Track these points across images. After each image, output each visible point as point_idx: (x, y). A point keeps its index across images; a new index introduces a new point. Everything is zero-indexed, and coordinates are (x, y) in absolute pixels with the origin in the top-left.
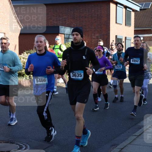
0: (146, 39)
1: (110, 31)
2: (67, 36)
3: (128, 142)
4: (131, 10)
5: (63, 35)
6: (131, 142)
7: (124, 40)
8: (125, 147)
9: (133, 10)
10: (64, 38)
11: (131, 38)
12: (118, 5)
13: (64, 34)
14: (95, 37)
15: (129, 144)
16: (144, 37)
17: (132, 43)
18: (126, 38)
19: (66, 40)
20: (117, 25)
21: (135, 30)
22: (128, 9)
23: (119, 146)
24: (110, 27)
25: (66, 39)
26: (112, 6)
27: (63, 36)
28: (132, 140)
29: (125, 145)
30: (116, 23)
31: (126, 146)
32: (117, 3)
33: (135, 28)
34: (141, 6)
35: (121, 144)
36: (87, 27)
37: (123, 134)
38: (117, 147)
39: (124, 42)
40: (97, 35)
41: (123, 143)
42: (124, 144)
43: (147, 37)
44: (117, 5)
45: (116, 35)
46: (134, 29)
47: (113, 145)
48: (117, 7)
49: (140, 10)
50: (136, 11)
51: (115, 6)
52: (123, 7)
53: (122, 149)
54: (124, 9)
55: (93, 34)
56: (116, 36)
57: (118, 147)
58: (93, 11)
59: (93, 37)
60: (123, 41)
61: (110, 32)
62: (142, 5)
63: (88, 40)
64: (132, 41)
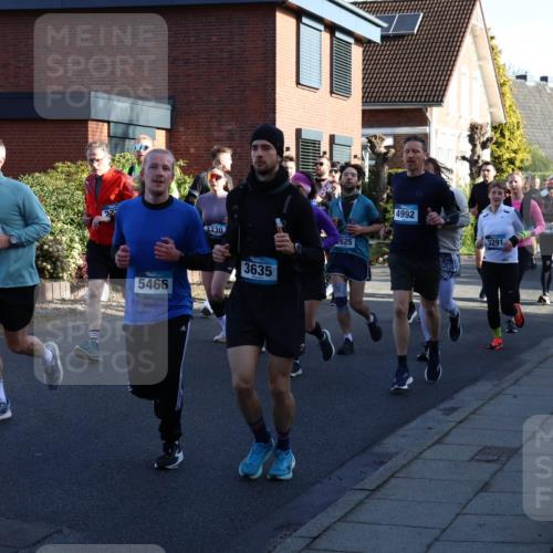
1: (274, 113)
2: (119, 131)
3: (336, 512)
4: (351, 40)
5: (106, 125)
6: (345, 515)
7: (325, 147)
8: (324, 531)
9: (359, 40)
10: (109, 136)
11: (351, 139)
12: (305, 20)
13: (109, 122)
14: (222, 134)
15: (339, 520)
16: (396, 137)
17: (355, 157)
18: (332, 138)
19: (116, 146)
20: (300, 91)
21: (364, 112)
22: (338, 35)
23: (304, 527)
24: (275, 100)
25: (114, 141)
26: (284, 23)
27: (105, 130)
28: (349, 508)
29: (326, 524)
30: (298, 83)
31: (328, 528)
32: (299, 14)
33: (365, 102)
34: (385, 25)
35: (313, 521)
36: (193, 98)
37: (318, 485)
38: (295, 534)
39: (325, 153)
40: (229, 127)
41: (319, 516)
42: (323, 520)
44: (299, 21)
45: (299, 127)
46: (360, 108)
47: (281, 527)
48: (301, 26)
49: (383, 38)
50: (370, 42)
51: (292, 21)
52: (321, 27)
53: (315, 538)
54: (326, 36)
55: (214, 124)
56: (299, 132)
57: (299, 533)
58: (214, 39)
59: (216, 134)
60: (323, 149)
61: (278, 115)
62: (389, 20)
63: (197, 144)
64: (356, 149)
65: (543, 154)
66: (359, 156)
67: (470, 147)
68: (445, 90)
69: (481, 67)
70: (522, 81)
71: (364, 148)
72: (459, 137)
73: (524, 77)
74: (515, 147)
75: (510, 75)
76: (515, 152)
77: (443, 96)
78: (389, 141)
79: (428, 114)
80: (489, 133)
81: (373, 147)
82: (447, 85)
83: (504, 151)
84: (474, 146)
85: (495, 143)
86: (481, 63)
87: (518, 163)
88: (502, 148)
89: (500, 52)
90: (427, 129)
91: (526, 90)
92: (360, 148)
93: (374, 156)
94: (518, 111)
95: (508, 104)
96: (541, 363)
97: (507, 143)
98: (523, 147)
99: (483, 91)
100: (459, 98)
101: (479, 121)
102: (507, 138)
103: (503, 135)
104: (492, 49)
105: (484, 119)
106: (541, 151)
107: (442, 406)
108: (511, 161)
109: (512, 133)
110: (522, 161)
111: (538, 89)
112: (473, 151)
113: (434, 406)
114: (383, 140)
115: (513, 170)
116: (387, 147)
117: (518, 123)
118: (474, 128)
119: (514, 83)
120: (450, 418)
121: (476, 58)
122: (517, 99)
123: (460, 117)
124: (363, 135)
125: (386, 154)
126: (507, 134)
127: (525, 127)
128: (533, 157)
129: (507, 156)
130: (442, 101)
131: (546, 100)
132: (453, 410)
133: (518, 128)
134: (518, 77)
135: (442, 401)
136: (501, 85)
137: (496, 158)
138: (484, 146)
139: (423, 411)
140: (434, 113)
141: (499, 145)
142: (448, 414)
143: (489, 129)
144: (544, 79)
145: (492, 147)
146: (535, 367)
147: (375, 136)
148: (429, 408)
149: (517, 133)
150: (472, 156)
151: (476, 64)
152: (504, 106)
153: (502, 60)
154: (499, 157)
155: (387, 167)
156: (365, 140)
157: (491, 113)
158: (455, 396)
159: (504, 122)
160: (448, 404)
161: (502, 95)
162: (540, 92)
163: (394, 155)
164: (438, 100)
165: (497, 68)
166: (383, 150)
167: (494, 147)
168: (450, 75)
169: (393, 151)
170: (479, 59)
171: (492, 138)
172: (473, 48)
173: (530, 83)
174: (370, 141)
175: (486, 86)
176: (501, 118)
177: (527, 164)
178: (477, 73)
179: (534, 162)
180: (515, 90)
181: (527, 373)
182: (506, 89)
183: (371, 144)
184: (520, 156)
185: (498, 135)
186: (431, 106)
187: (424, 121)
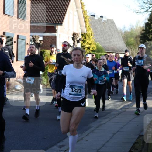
0: (47, 39)
7: (15, 39)
11: (26, 37)
16: (44, 37)
17: (27, 44)
18: (18, 36)
20: (5, 16)
30: (4, 13)
39: (15, 42)
43: (49, 37)
45: (5, 31)
56: (4, 33)
60: (14, 41)
64: (28, 41)
65: (101, 46)
66: (29, 44)
67: (73, 42)
68: (63, 19)
69: (77, 11)
70: (93, 17)
71: (31, 41)
72: (68, 38)
73: (94, 16)
74: (90, 42)
75: (89, 14)
76: (90, 44)
77: (63, 21)
78: (41, 38)
79: (56, 28)
80: (80, 37)
81: (34, 40)
82: (64, 17)
83: (86, 44)
84: (74, 41)
85: (83, 41)
86: (77, 9)
87: (91, 49)
88: (85, 43)
89: (85, 5)
90: (56, 34)
91: (95, 21)
92: (29, 41)
93: (35, 44)
94: (91, 29)
95: (87, 26)
96: (97, 127)
97: (87, 41)
98: (93, 43)
99: (78, 20)
100: (69, 22)
101: (76, 32)
102: (87, 39)
103: (85, 38)
104: (82, 4)
105: (78, 31)
106: (100, 44)
107: (58, 144)
108: (89, 48)
109: (89, 37)
110: (93, 48)
111: (99, 21)
112: (74, 43)
113: (55, 144)
114: (38, 38)
115: (89, 51)
116: (40, 41)
117: (91, 33)
118: (74, 35)
119: (90, 18)
120: (61, 149)
121: (75, 7)
122: (91, 24)
123: (69, 30)
124: (30, 36)
125: (40, 43)
126: (87, 37)
127: (94, 35)
128: (97, 47)
129: (87, 46)
130: (62, 23)
131: (102, 24)
132: (63, 146)
133: (91, 35)
134: (92, 15)
135: (59, 142)
136: (85, 18)
137: (82, 47)
138: (78, 42)
139: (51, 147)
140: (59, 28)
141: (84, 41)
142: (60, 148)
143: (80, 35)
144: (102, 17)
145: (81, 42)
146: (95, 129)
147: (35, 36)
148: (53, 145)
149: (91, 37)
150: (73, 46)
151: (75, 9)
152: (86, 26)
153: (85, 9)
154: (84, 46)
155: (40, 49)
156: (31, 37)
157: (81, 29)
158: (64, 140)
159: (86, 33)
160: (61, 144)
161: (85, 22)
162: (100, 21)
163: (43, 44)
164: (60, 23)
165: (83, 11)
166: (39, 42)
167: (82, 42)
168: (65, 13)
169: (42, 42)
170: (77, 7)
171: (81, 39)
172: (74, 3)
173: (96, 18)
174: (33, 38)
175: (79, 18)
176: (85, 31)
177: (95, 49)
178: (76, 13)
179: (97, 49)
180: (90, 21)
181: (92, 132)
182: (87, 20)
183: (34, 39)
184: (92, 46)
185: (84, 38)
186: (58, 25)
187: (55, 31)
